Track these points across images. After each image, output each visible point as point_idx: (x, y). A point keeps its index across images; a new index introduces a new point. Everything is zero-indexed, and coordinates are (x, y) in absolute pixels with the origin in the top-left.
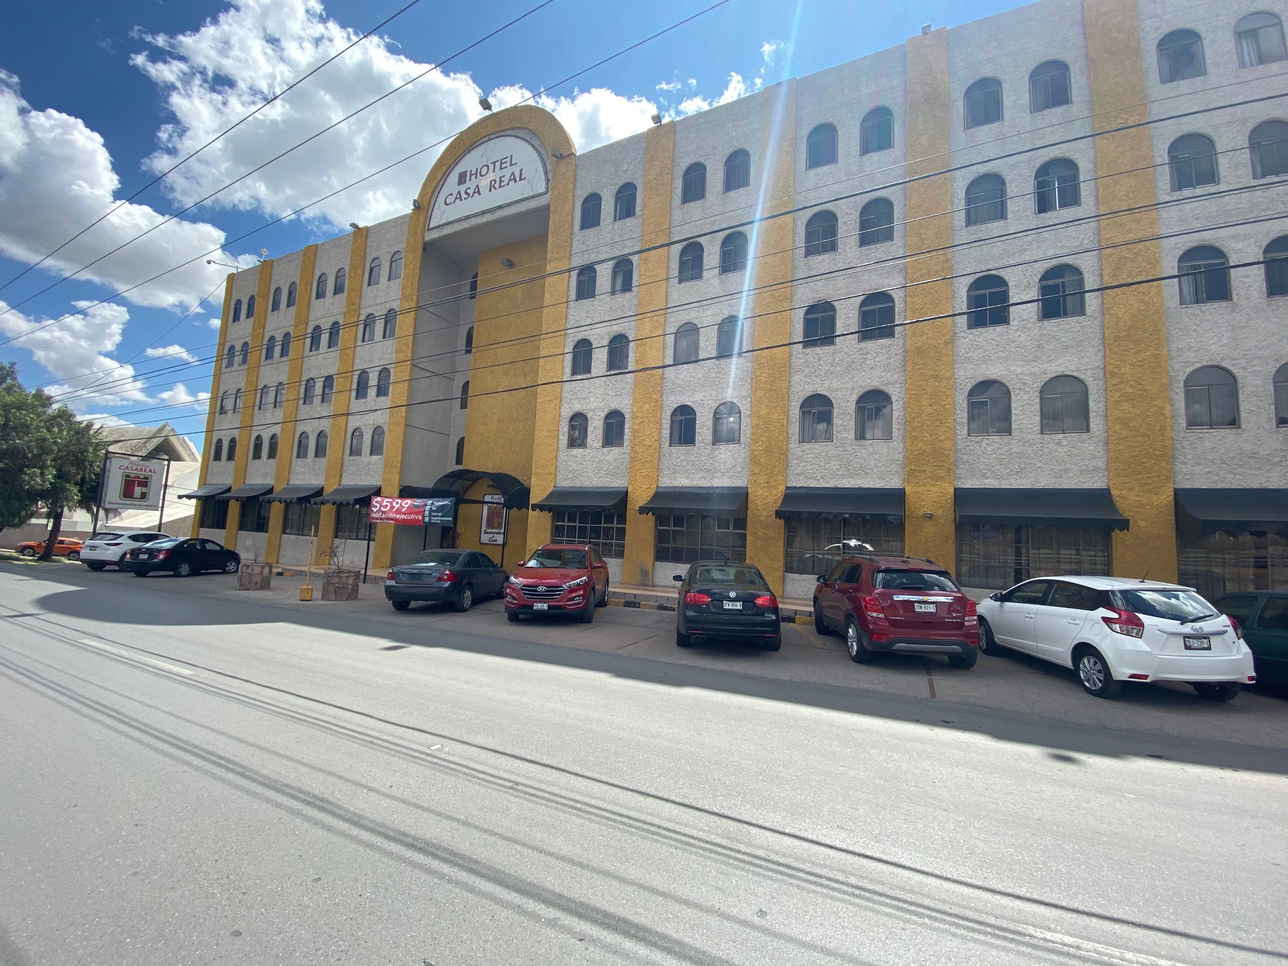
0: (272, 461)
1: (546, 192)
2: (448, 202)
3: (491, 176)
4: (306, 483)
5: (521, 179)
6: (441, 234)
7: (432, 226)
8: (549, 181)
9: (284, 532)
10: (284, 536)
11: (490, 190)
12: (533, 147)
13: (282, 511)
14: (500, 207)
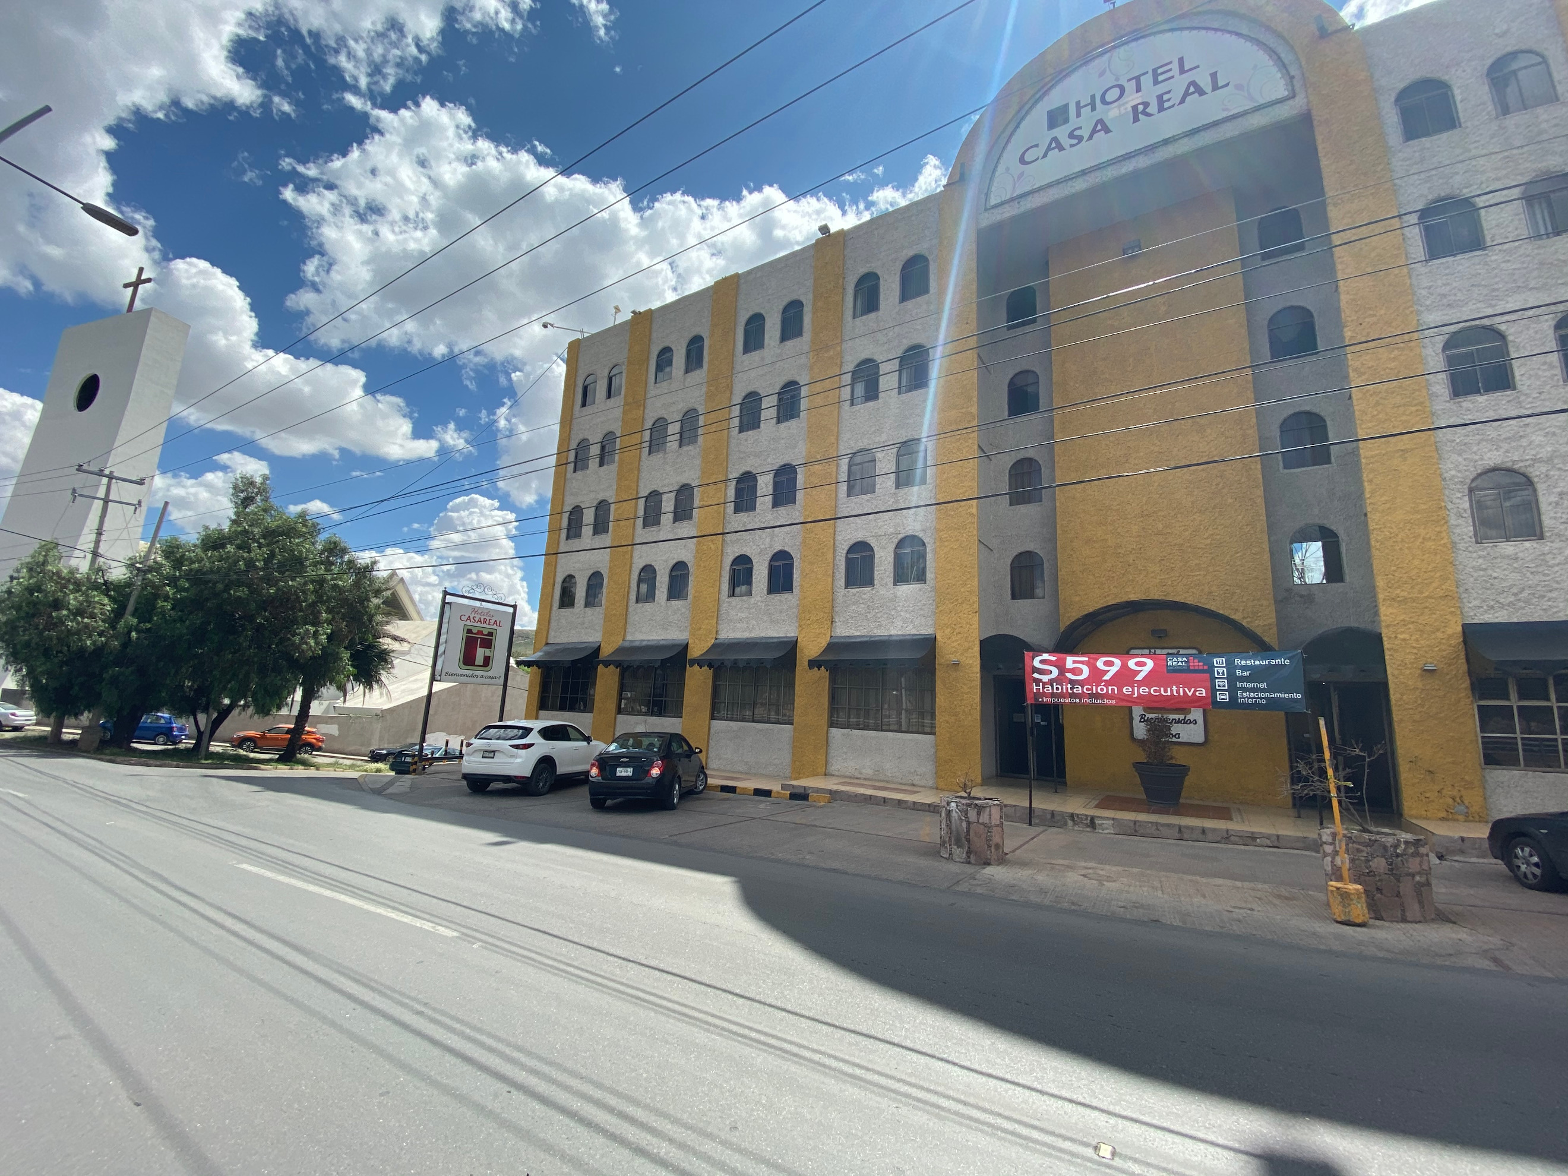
0: (676, 604)
1: (1293, 96)
2: (1027, 158)
3: (1133, 99)
4: (752, 635)
5: (1215, 87)
6: (1022, 209)
7: (993, 201)
8: (1292, 78)
9: (713, 718)
10: (714, 722)
11: (1136, 119)
12: (1238, 34)
13: (710, 681)
14: (1166, 142)
